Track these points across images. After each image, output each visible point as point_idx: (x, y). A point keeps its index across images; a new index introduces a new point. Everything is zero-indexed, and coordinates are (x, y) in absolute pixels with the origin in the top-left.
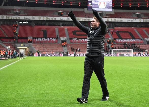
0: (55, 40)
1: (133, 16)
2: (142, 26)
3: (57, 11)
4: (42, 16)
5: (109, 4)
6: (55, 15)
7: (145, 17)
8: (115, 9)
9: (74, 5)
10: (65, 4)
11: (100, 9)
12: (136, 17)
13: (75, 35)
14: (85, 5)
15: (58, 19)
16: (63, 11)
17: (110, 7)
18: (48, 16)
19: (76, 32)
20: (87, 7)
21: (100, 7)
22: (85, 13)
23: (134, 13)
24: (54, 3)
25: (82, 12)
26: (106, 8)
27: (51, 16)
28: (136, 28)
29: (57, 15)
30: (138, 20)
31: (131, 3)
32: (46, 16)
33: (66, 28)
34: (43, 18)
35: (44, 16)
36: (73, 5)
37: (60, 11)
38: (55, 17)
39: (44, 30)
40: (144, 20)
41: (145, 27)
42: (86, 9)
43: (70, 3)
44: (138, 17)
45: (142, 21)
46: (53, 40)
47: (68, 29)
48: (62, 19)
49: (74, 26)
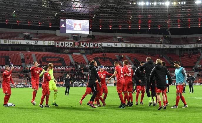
0: (20, 68)
1: (114, 40)
2: (125, 51)
3: (22, 33)
4: (3, 39)
5: (86, 26)
6: (19, 38)
7: (127, 41)
8: (93, 32)
9: (44, 26)
10: (31, 25)
11: (75, 31)
12: (117, 41)
13: (45, 62)
14: (57, 27)
15: (23, 42)
16: (30, 33)
17: (86, 29)
18: (11, 39)
19: (47, 59)
20: (59, 29)
21: (75, 29)
22: (57, 36)
23: (115, 37)
24: (18, 23)
25: (53, 34)
26: (82, 31)
27: (15, 39)
28: (117, 53)
29: (22, 38)
30: (119, 45)
31: (111, 26)
32: (8, 39)
33: (34, 54)
34: (4, 41)
35: (5, 39)
36: (42, 26)
37: (25, 33)
38: (19, 41)
39: (6, 56)
40: (126, 45)
41: (127, 53)
42: (58, 31)
43: (38, 24)
44: (120, 41)
45: (124, 45)
46: (18, 68)
47: (36, 55)
48: (29, 43)
49: (44, 51)
